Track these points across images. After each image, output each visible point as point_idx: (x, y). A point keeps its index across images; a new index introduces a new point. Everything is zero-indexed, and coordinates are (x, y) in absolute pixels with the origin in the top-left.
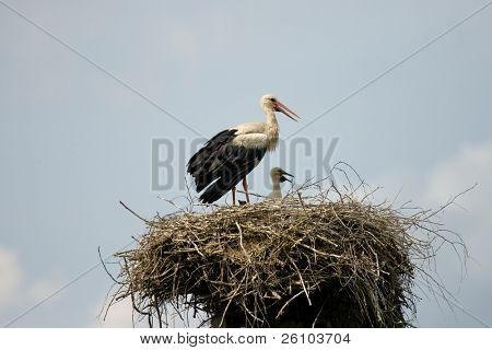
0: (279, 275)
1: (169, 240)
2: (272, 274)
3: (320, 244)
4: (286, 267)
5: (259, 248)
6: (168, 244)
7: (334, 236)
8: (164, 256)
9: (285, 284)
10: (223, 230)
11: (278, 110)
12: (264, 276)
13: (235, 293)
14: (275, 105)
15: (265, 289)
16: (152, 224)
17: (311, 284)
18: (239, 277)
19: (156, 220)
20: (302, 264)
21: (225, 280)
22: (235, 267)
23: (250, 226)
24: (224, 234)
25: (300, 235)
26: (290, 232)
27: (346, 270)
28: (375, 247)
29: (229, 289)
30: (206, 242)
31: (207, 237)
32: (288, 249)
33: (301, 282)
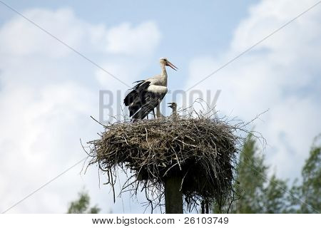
0: (165, 155)
1: (113, 136)
2: (162, 154)
3: (186, 140)
4: (169, 151)
5: (156, 141)
6: (112, 138)
7: (193, 136)
8: (111, 144)
9: (169, 159)
10: (139, 132)
11: (167, 65)
12: (158, 155)
13: (144, 163)
14: (166, 63)
15: (159, 162)
16: (107, 127)
17: (182, 159)
18: (146, 155)
19: (109, 125)
20: (177, 149)
21: (140, 157)
22: (144, 151)
23: (152, 130)
24: (139, 134)
25: (177, 135)
26: (172, 134)
27: (199, 152)
28: (215, 141)
29: (142, 161)
30: (131, 137)
31: (131, 135)
32: (170, 141)
33: (177, 158)
